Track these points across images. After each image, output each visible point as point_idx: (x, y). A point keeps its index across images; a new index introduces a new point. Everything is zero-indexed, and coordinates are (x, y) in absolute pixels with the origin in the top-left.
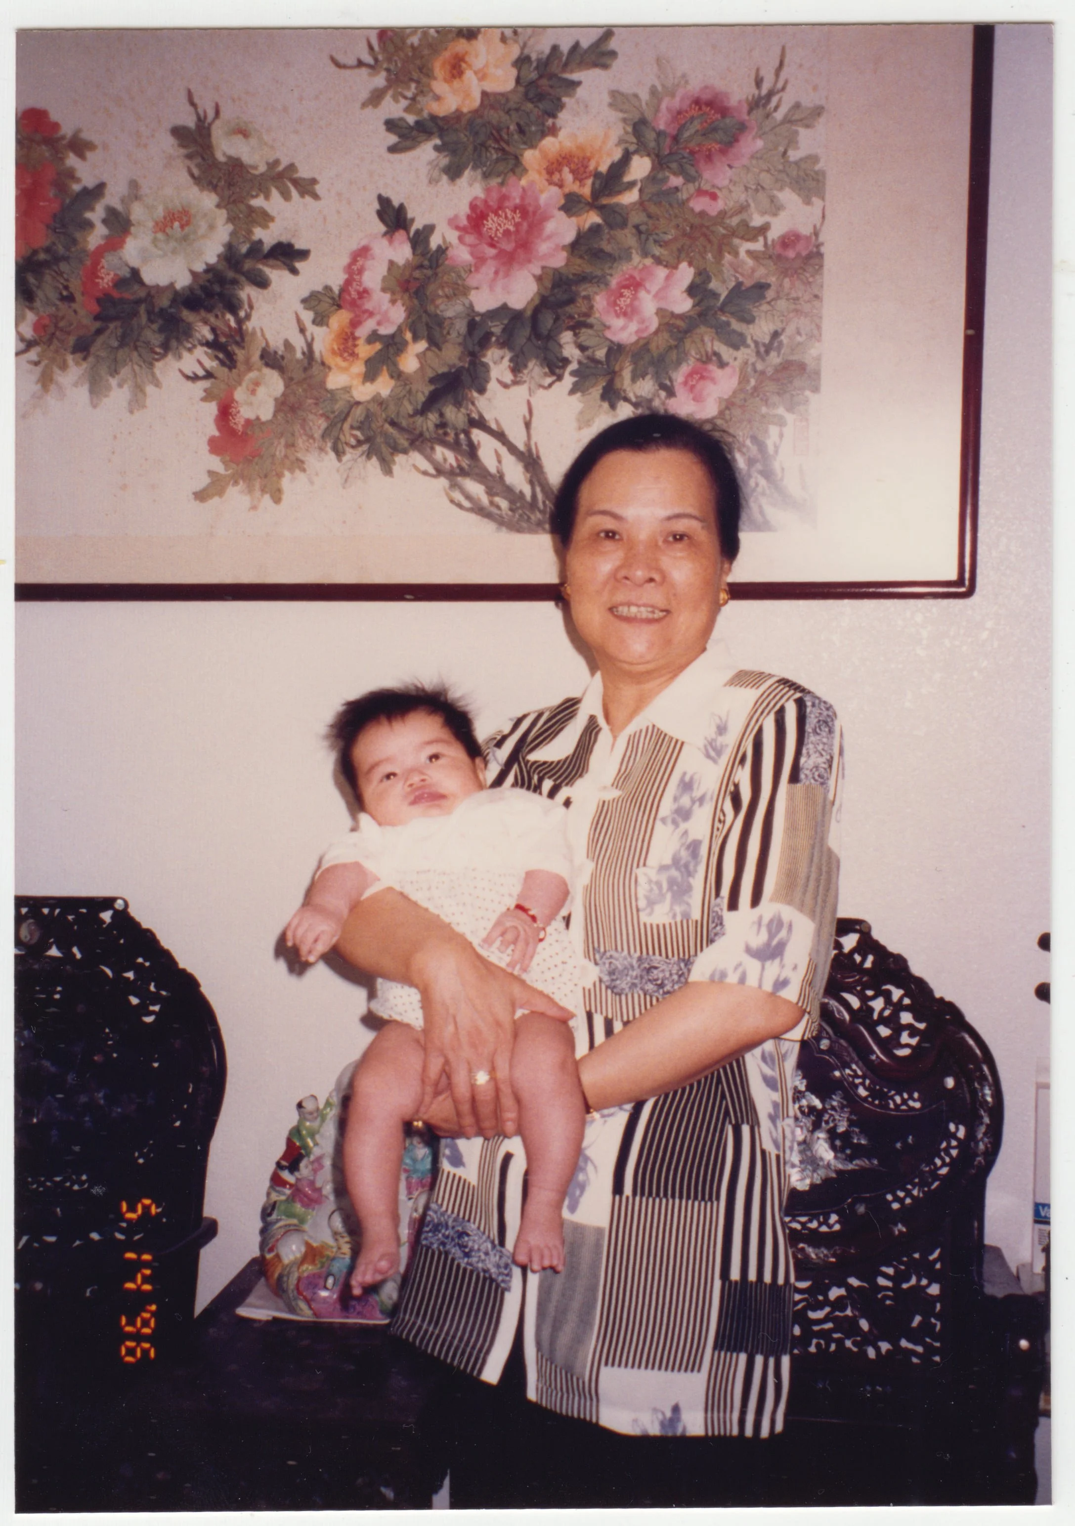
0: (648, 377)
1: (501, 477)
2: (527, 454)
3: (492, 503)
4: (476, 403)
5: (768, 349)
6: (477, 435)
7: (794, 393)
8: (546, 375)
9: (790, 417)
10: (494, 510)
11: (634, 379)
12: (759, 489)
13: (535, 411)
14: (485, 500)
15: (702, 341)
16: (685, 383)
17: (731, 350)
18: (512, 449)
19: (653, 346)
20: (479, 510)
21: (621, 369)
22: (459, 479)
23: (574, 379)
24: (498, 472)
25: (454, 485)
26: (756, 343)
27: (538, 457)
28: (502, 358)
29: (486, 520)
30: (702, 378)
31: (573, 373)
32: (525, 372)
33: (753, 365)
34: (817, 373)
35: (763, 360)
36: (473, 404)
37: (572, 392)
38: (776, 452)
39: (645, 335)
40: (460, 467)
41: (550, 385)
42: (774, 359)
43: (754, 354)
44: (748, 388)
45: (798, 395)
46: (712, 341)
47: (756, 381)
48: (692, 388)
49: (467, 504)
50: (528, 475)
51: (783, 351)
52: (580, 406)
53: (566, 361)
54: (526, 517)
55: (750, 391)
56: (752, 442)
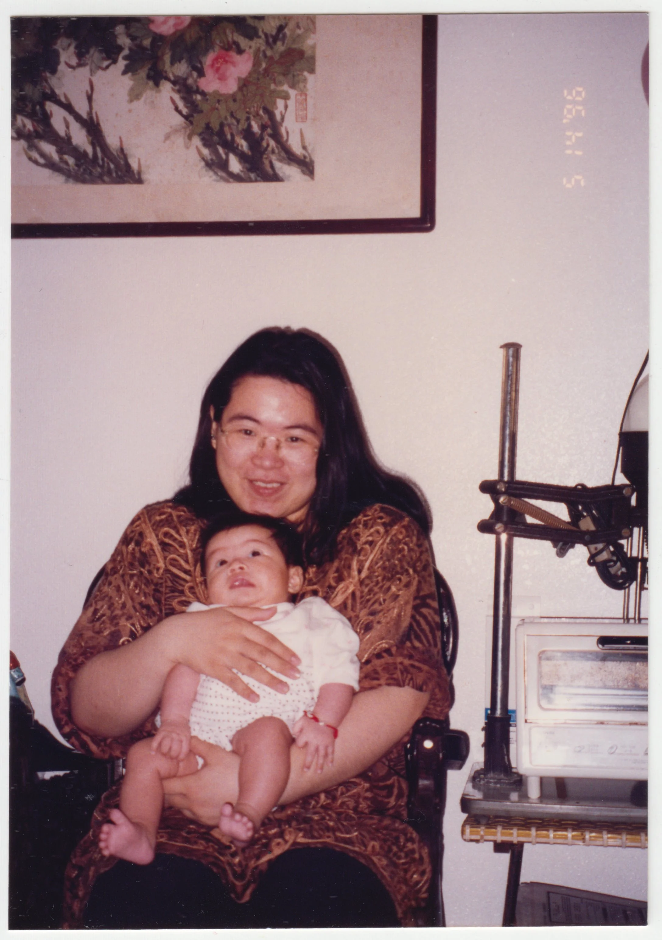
0: (183, 61)
1: (69, 138)
2: (89, 121)
3: (61, 159)
4: (49, 81)
5: (275, 39)
6: (50, 107)
7: (295, 73)
8: (104, 59)
9: (292, 93)
10: (64, 166)
11: (172, 63)
12: (270, 149)
13: (95, 88)
14: (56, 157)
15: (225, 33)
16: (212, 66)
17: (247, 40)
18: (78, 117)
19: (187, 37)
20: (50, 165)
21: (163, 55)
22: (36, 141)
23: (125, 62)
24: (66, 135)
25: (32, 146)
26: (266, 35)
27: (98, 124)
28: (69, 45)
29: (56, 174)
30: (226, 62)
31: (125, 58)
32: (87, 56)
33: (264, 52)
34: (313, 59)
35: (272, 48)
36: (46, 81)
37: (124, 73)
38: (283, 119)
39: (181, 27)
40: (36, 131)
41: (107, 67)
42: (280, 47)
43: (264, 44)
44: (261, 69)
45: (298, 75)
46: (232, 33)
47: (266, 64)
48: (218, 70)
49: (42, 161)
50: (90, 138)
51: (286, 42)
52: (131, 83)
53: (120, 49)
54: (88, 171)
55: (262, 72)
56: (263, 112)
